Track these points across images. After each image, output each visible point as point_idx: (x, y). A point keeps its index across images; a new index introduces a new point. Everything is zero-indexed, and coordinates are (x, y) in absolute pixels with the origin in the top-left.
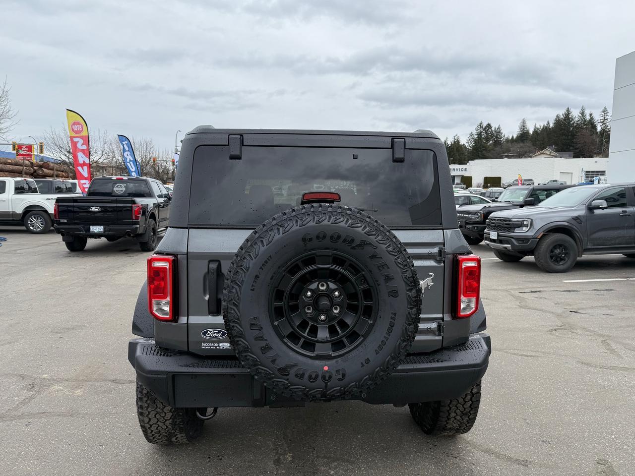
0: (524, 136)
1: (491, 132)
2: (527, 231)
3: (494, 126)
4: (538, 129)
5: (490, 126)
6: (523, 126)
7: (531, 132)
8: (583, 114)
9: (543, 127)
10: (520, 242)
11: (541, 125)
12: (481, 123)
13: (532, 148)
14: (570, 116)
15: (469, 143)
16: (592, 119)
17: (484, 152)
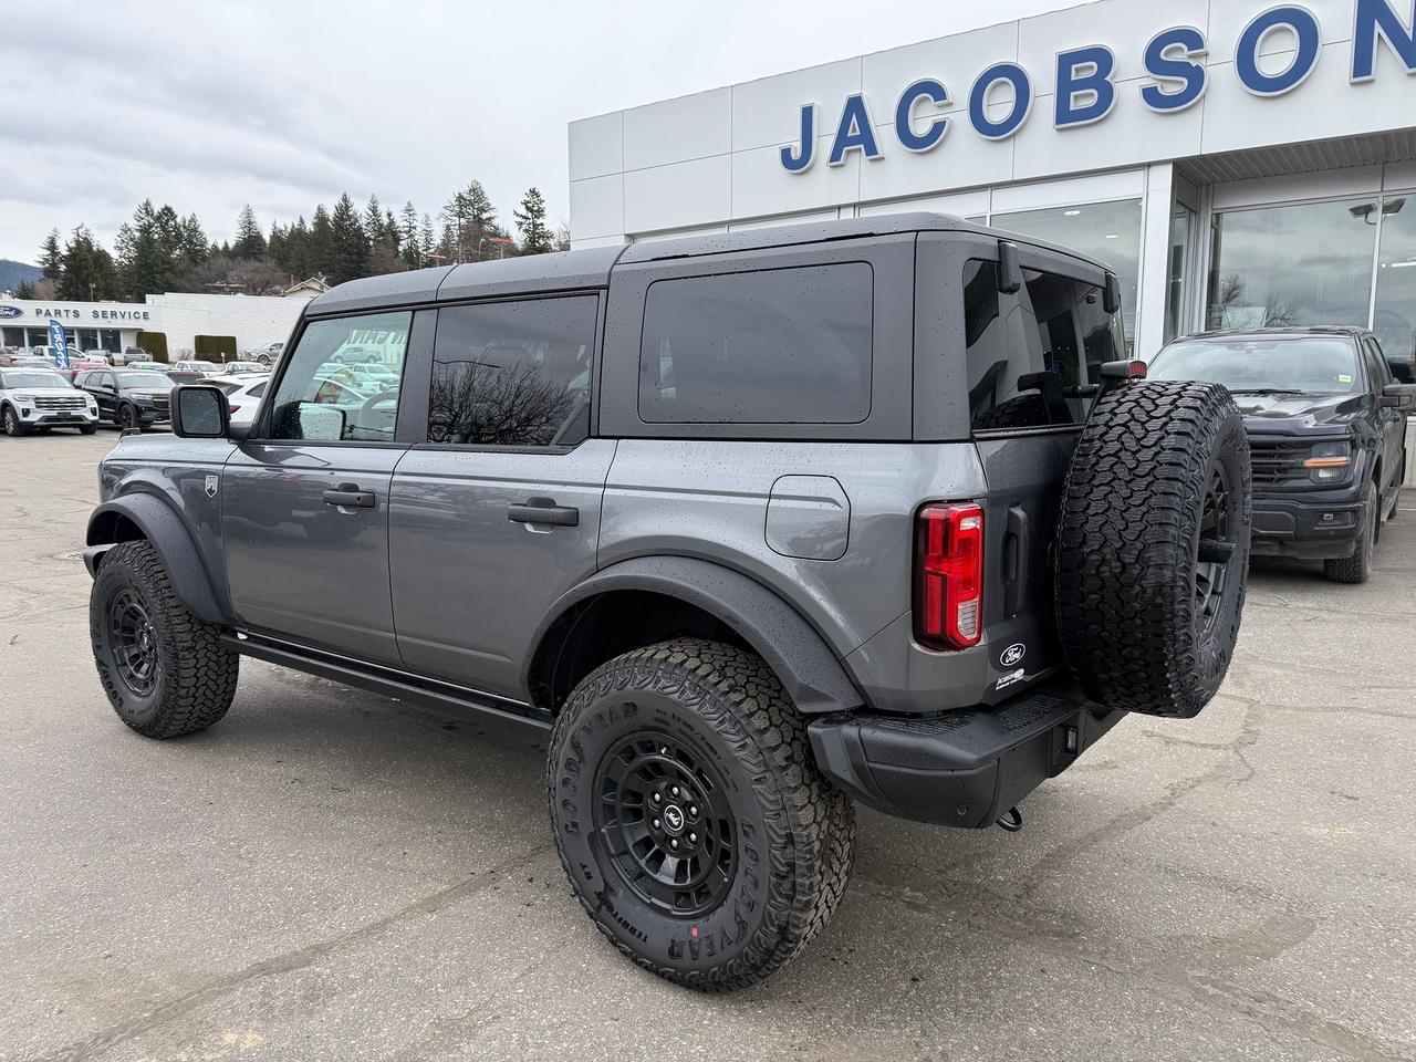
0: (251, 245)
1: (176, 227)
3: (182, 215)
4: (280, 231)
5: (172, 214)
6: (249, 224)
7: (267, 238)
8: (374, 210)
9: (292, 232)
11: (286, 223)
12: (147, 204)
13: (280, 274)
14: (351, 213)
15: (121, 249)
16: (392, 222)
17: (167, 275)
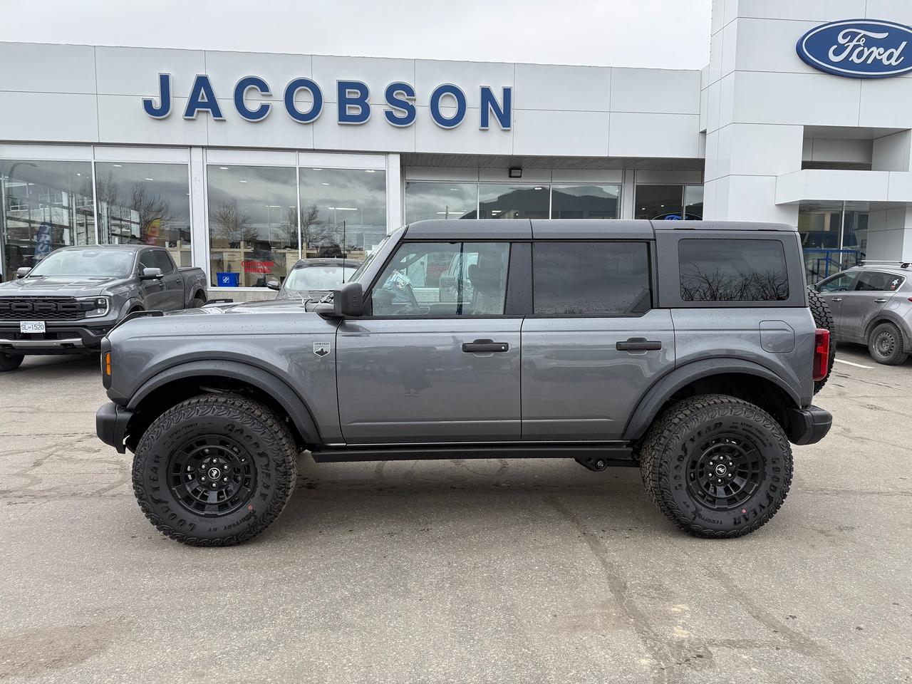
2: (108, 314)
10: (98, 332)
